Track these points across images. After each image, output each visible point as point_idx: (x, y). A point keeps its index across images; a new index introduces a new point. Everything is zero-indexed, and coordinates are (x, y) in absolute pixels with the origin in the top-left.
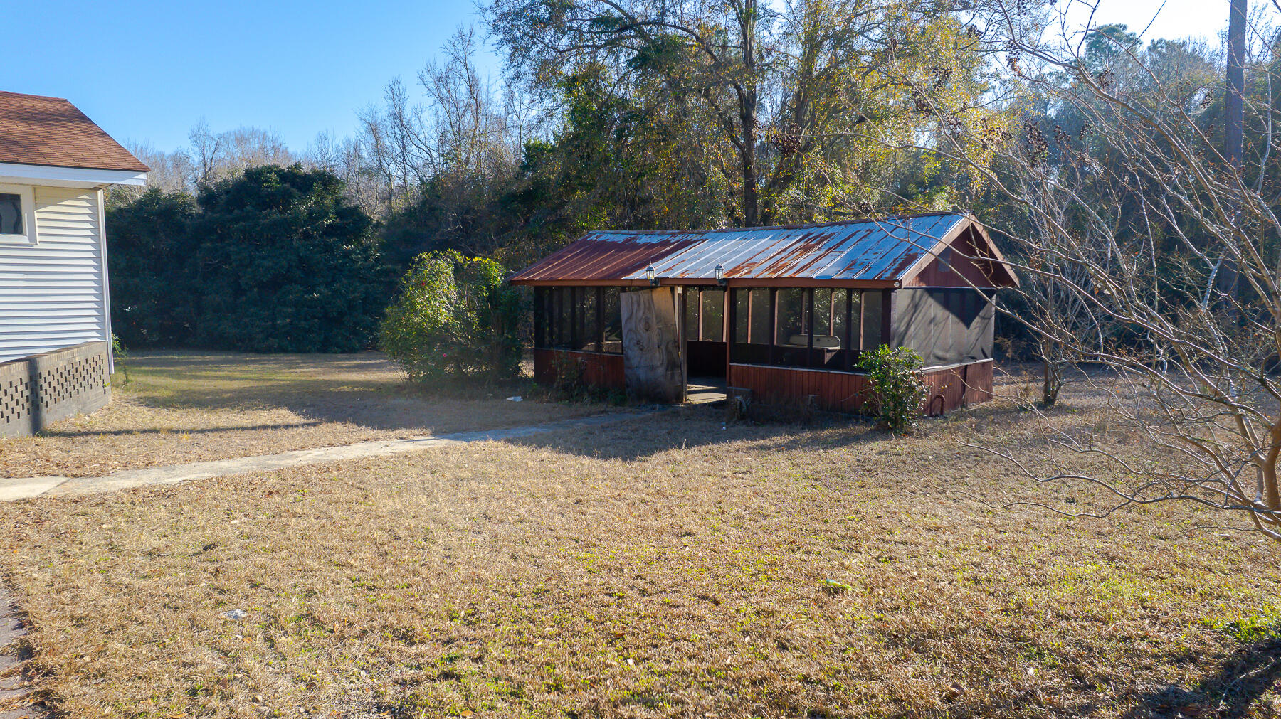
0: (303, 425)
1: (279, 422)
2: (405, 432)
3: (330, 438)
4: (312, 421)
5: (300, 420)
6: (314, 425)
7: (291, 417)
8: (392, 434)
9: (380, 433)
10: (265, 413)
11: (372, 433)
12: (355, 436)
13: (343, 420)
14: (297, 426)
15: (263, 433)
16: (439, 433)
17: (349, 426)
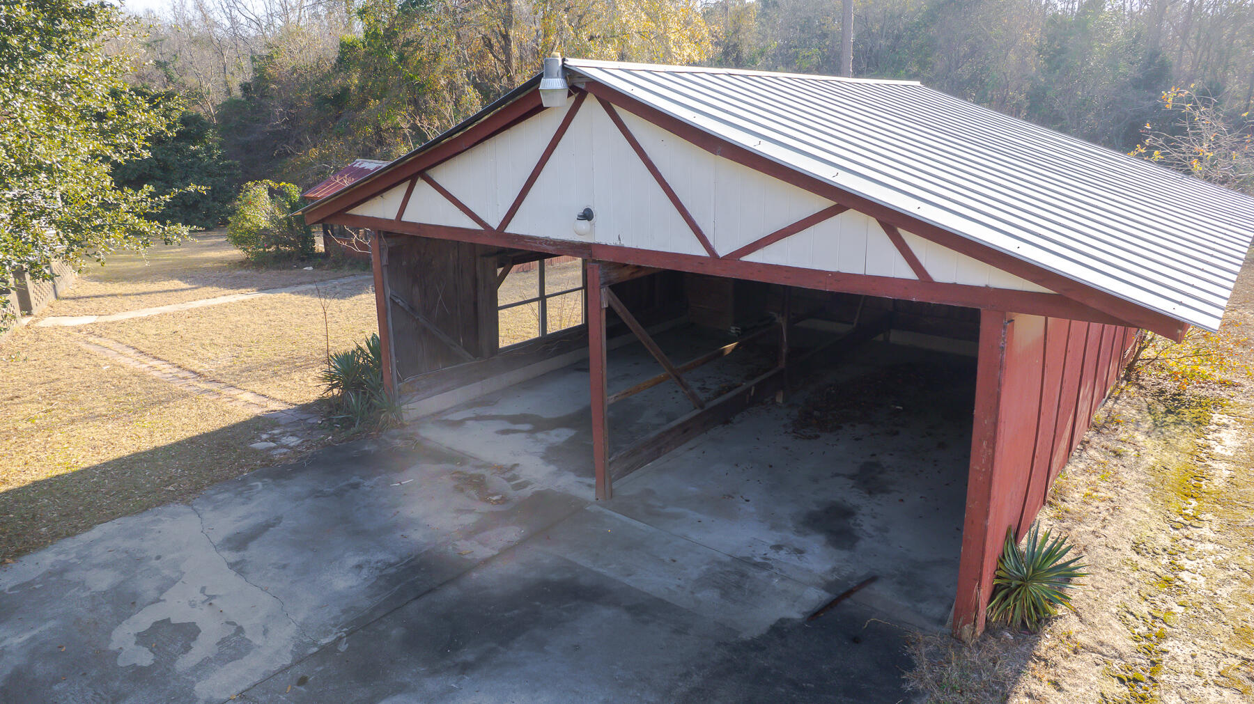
0: (190, 289)
1: (176, 288)
2: (243, 290)
3: (207, 295)
4: (194, 286)
5: (187, 286)
6: (196, 288)
7: (182, 285)
8: (237, 291)
9: (231, 291)
10: (166, 283)
11: (227, 292)
12: (218, 293)
13: (211, 285)
14: (187, 289)
15: (171, 294)
16: (260, 290)
17: (215, 289)
